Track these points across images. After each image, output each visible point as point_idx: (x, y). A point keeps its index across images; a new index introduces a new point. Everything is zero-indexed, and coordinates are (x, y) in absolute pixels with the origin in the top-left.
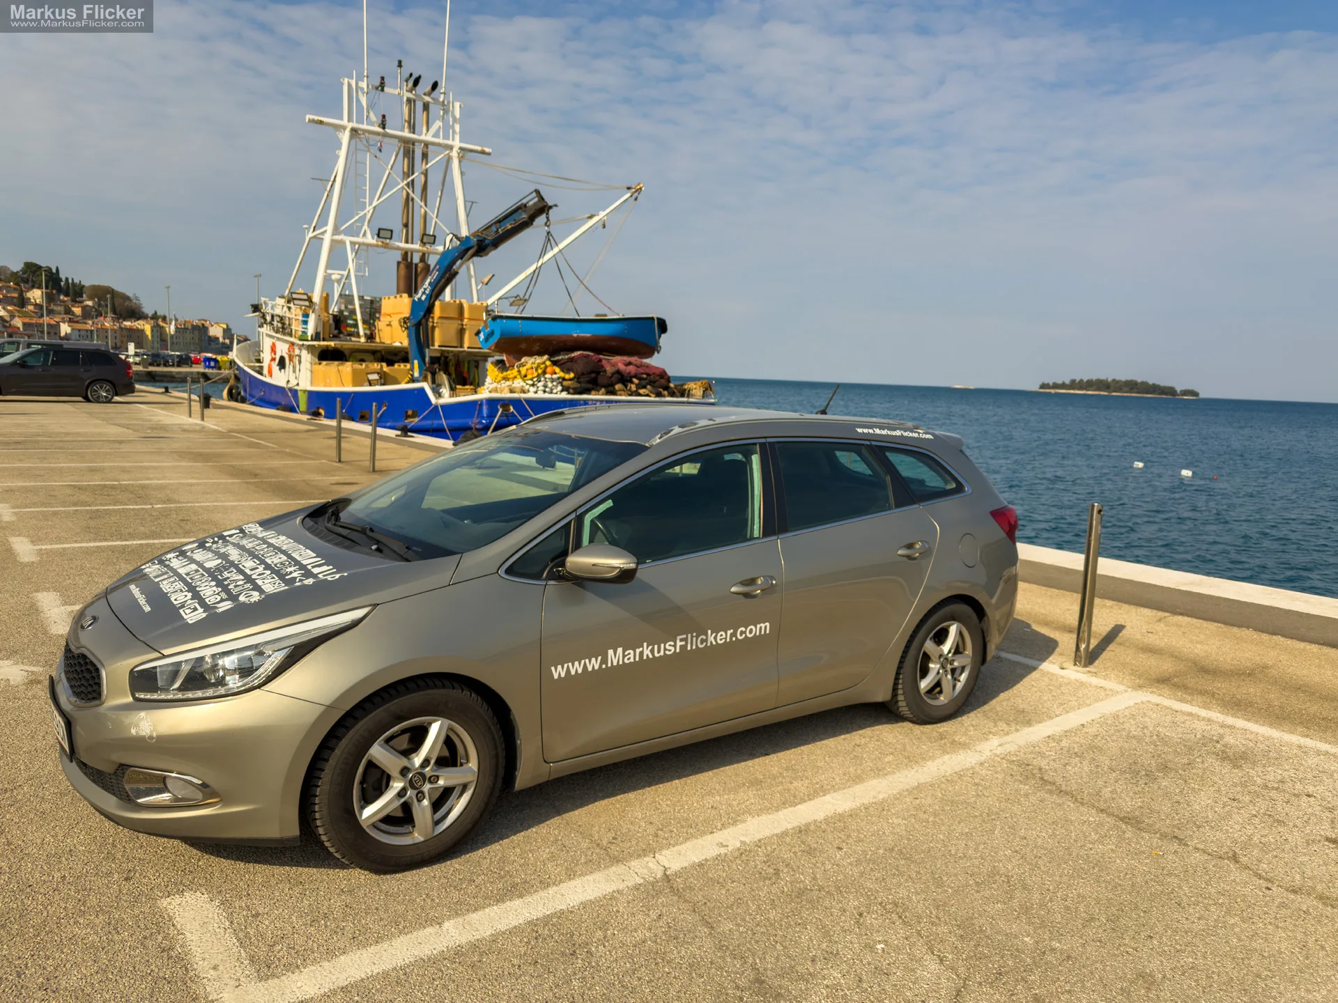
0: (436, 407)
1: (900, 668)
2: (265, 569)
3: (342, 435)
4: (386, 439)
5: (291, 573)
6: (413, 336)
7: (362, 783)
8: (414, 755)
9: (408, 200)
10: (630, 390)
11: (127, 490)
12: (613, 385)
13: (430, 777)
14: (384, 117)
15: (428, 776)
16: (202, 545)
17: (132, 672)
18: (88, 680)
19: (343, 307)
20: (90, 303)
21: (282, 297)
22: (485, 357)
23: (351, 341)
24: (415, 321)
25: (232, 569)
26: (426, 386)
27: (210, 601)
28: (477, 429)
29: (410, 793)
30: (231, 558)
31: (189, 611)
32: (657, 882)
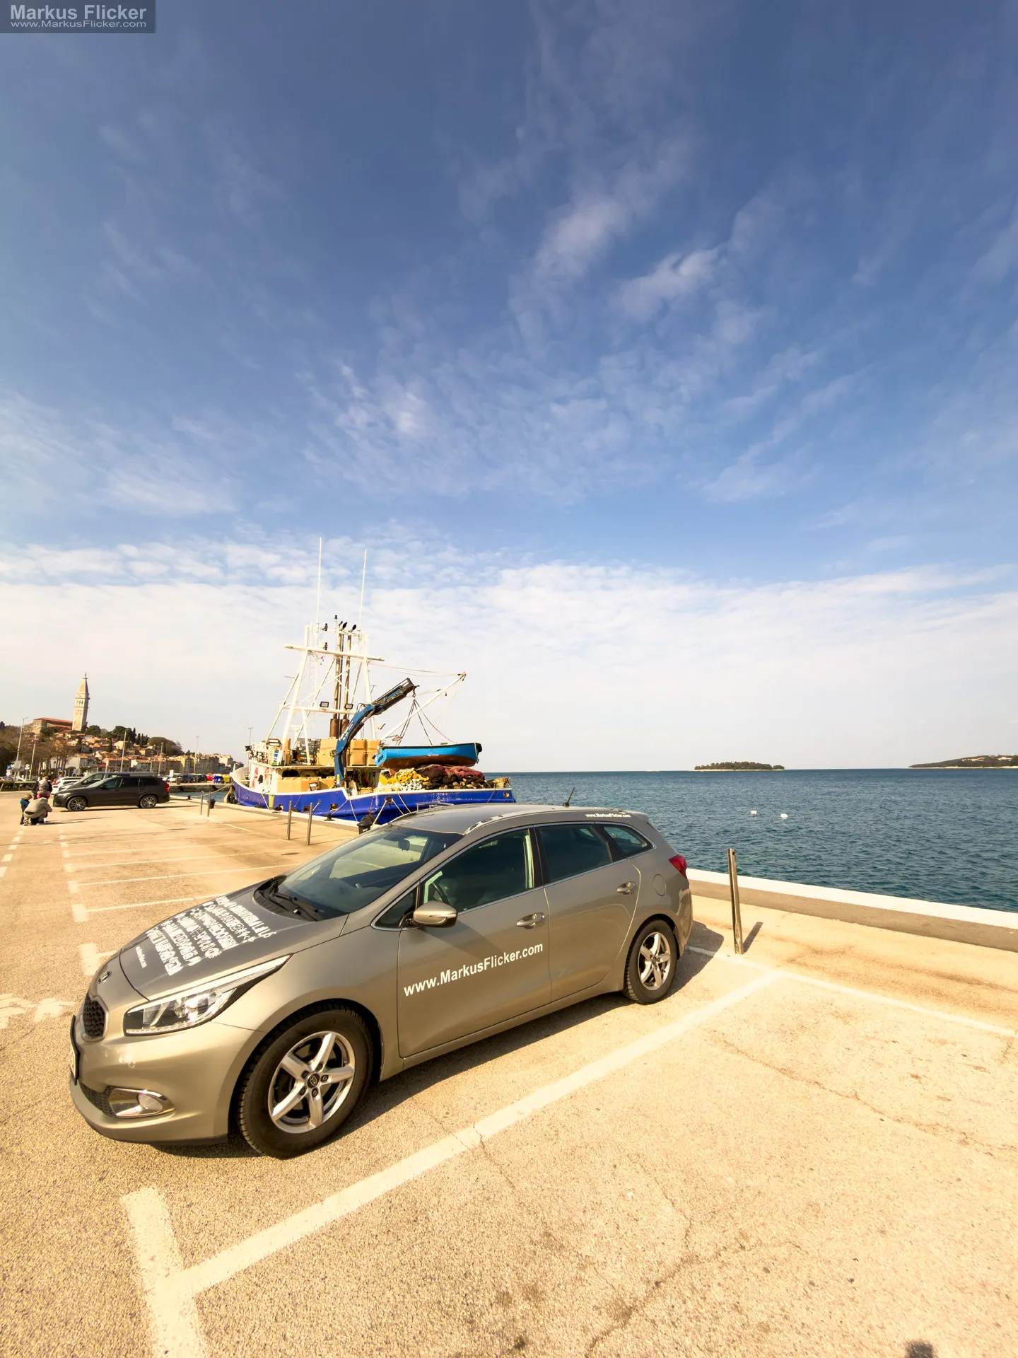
0: (349, 801)
1: (627, 966)
2: (225, 931)
3: (292, 822)
4: (318, 823)
5: (241, 933)
6: (337, 760)
7: (275, 1086)
8: (312, 1061)
9: (338, 686)
10: (462, 785)
11: (153, 866)
12: (451, 783)
13: (322, 1077)
14: (326, 643)
15: (321, 1076)
16: (188, 914)
17: (126, 1015)
18: (96, 1021)
19: (299, 746)
20: (151, 748)
21: (264, 742)
22: (379, 770)
23: (302, 765)
24: (339, 752)
25: (204, 932)
26: (344, 789)
27: (185, 957)
28: (372, 814)
29: (308, 1091)
30: (205, 924)
31: (172, 965)
32: (476, 1149)
